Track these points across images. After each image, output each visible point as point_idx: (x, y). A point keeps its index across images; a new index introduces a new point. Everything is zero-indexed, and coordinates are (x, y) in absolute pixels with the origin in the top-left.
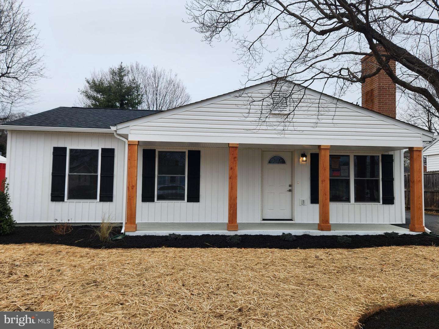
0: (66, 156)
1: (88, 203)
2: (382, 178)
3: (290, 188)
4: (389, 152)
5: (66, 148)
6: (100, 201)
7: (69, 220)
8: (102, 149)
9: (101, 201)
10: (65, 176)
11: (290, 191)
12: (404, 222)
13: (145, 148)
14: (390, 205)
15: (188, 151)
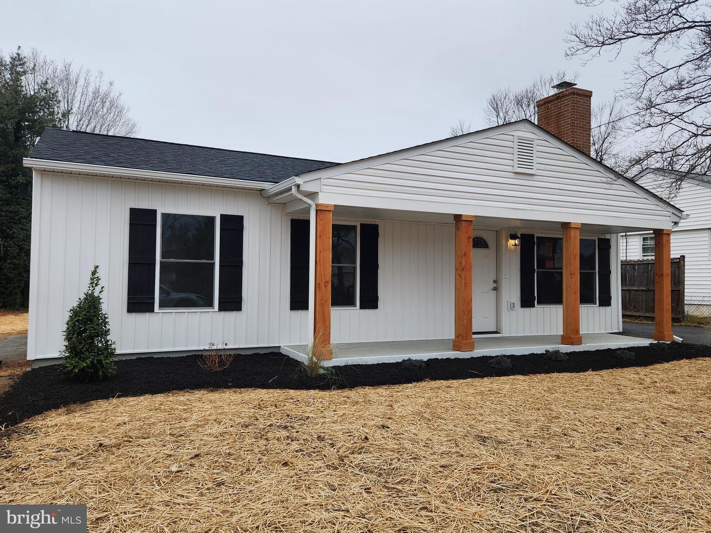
0: (155, 225)
1: (199, 313)
2: (599, 271)
3: (495, 285)
4: (606, 235)
5: (155, 211)
6: (219, 310)
7: (226, 344)
8: (222, 216)
9: (221, 309)
10: (154, 264)
11: (495, 289)
12: (621, 330)
13: (293, 218)
14: (606, 307)
15: (361, 224)
